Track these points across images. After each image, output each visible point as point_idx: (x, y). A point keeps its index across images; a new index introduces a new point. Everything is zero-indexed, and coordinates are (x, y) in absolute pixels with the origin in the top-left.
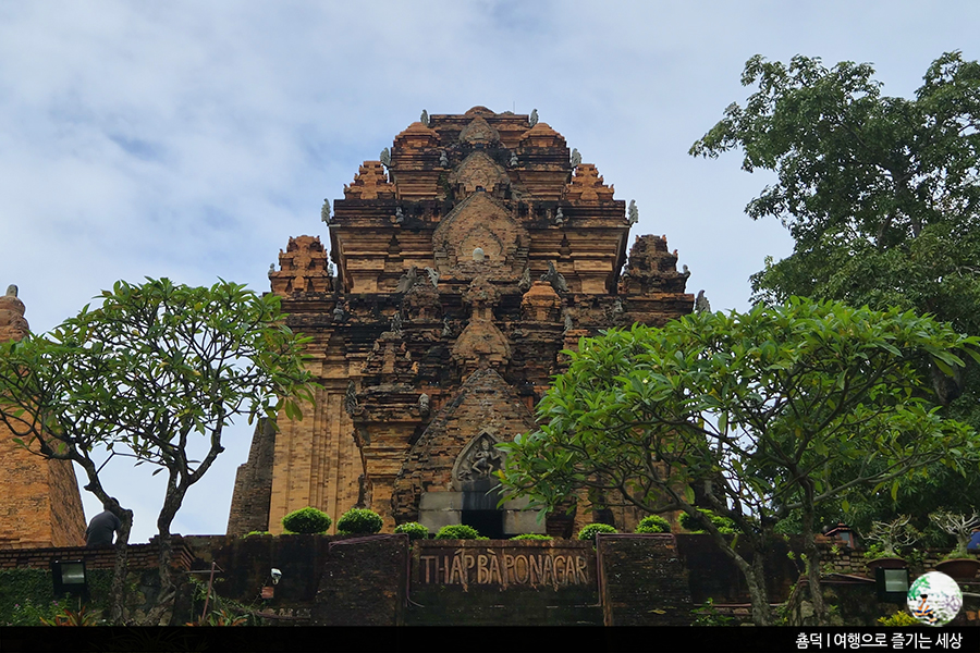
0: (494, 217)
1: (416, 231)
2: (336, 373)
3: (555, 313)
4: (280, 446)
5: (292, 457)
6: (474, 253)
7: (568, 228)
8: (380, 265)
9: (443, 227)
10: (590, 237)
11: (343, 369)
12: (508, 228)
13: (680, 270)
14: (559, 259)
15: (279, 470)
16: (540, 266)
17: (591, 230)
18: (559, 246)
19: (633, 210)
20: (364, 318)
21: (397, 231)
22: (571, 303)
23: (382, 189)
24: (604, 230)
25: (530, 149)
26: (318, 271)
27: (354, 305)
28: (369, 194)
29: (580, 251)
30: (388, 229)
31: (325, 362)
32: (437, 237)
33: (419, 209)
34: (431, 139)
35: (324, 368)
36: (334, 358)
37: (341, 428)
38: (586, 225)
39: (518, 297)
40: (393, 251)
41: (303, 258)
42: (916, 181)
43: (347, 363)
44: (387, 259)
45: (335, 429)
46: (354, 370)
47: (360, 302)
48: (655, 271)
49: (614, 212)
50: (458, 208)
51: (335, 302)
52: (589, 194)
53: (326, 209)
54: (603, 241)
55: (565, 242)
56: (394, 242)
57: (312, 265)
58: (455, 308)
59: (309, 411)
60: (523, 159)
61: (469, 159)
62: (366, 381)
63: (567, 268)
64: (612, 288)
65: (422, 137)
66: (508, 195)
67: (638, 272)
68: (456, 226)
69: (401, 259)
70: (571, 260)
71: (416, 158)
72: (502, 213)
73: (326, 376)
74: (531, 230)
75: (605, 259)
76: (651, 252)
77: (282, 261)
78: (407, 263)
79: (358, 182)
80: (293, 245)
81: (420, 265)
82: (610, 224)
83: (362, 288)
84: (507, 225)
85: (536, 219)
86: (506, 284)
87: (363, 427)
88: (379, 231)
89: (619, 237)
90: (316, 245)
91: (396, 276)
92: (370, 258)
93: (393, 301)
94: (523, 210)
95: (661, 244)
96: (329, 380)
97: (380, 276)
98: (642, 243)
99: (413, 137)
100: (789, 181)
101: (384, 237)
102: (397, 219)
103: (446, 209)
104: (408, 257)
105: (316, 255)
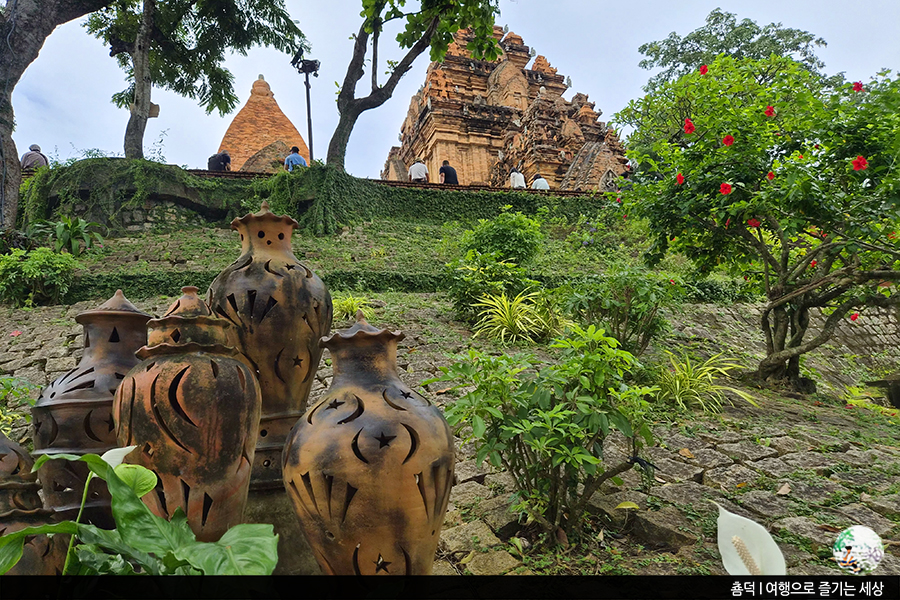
1: (479, 76)
8: (463, 91)
9: (493, 76)
10: (551, 91)
11: (466, 139)
13: (596, 110)
19: (568, 80)
21: (471, 75)
24: (557, 88)
25: (512, 44)
26: (450, 89)
27: (469, 109)
30: (467, 73)
31: (459, 135)
32: (491, 80)
35: (459, 138)
36: (462, 133)
40: (469, 85)
41: (442, 81)
43: (468, 136)
44: (466, 88)
49: (559, 79)
50: (499, 68)
57: (446, 85)
69: (472, 90)
73: (459, 141)
78: (475, 92)
82: (559, 85)
85: (529, 78)
88: (464, 73)
91: (469, 98)
92: (458, 86)
94: (524, 73)
96: (460, 143)
101: (465, 77)
102: (472, 68)
103: (492, 67)
104: (475, 89)
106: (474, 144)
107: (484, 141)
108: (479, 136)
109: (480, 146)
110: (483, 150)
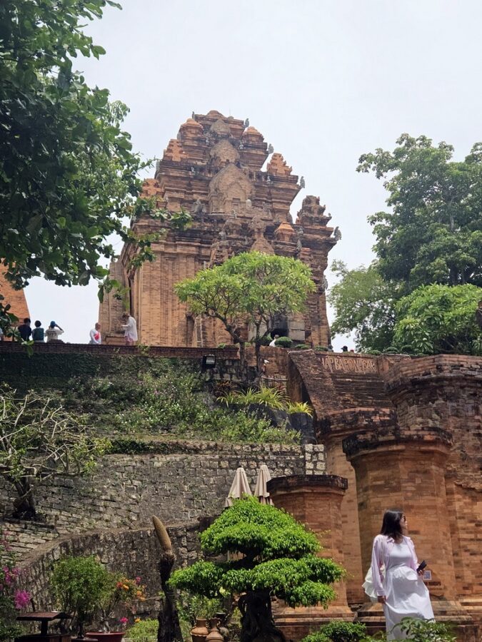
0: (240, 179)
1: (201, 180)
2: (171, 250)
5: (151, 289)
7: (272, 187)
8: (182, 196)
9: (215, 180)
11: (173, 248)
12: (247, 185)
14: (265, 201)
17: (282, 189)
18: (266, 195)
19: (302, 181)
21: (191, 180)
23: (182, 156)
24: (288, 190)
25: (248, 141)
28: (177, 157)
29: (276, 198)
30: (187, 178)
31: (166, 244)
32: (211, 185)
33: (202, 169)
34: (200, 129)
35: (165, 247)
36: (169, 243)
38: (280, 186)
40: (189, 189)
41: (152, 191)
43: (176, 246)
44: (185, 192)
45: (170, 277)
48: (316, 215)
49: (293, 181)
50: (222, 171)
52: (281, 170)
54: (286, 195)
55: (269, 194)
56: (189, 185)
57: (157, 194)
59: (158, 267)
60: (246, 146)
61: (220, 143)
63: (269, 206)
65: (196, 128)
66: (238, 164)
68: (222, 181)
69: (192, 194)
71: (193, 139)
72: (243, 176)
73: (166, 251)
74: (256, 186)
76: (312, 204)
78: (195, 196)
79: (169, 150)
81: (202, 198)
82: (288, 186)
83: (173, 206)
84: (246, 183)
85: (257, 181)
88: (183, 178)
89: (294, 194)
90: (157, 184)
92: (177, 191)
94: (251, 176)
95: (317, 201)
96: (167, 253)
97: (182, 201)
99: (191, 127)
101: (185, 182)
102: (192, 173)
103: (215, 171)
104: (195, 193)
105: (158, 190)
106: (181, 254)
107: (193, 250)
108: (188, 245)
109: (188, 256)
110: (192, 259)
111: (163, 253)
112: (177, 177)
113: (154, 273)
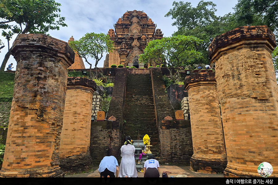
0: (137, 26)
1: (126, 28)
2: (116, 48)
3: (145, 40)
4: (109, 58)
5: (111, 59)
6: (135, 31)
7: (147, 28)
8: (122, 33)
9: (130, 28)
10: (150, 29)
12: (139, 28)
13: (162, 34)
14: (146, 32)
15: (109, 61)
16: (143, 33)
17: (150, 28)
19: (156, 25)
20: (120, 40)
21: (124, 28)
22: (147, 38)
23: (122, 22)
24: (152, 28)
25: (142, 16)
26: (113, 34)
27: (118, 39)
28: (120, 23)
30: (123, 28)
31: (115, 47)
32: (129, 29)
33: (127, 25)
34: (128, 15)
37: (117, 55)
38: (150, 27)
39: (141, 37)
40: (123, 31)
41: (111, 32)
42: (195, 21)
44: (123, 32)
45: (116, 55)
46: (119, 48)
47: (119, 38)
48: (159, 34)
49: (154, 25)
50: (132, 25)
51: (116, 38)
52: (150, 23)
53: (114, 25)
54: (152, 30)
55: (147, 30)
56: (124, 30)
57: (113, 33)
58: (132, 39)
60: (141, 18)
61: (134, 18)
62: (121, 49)
63: (147, 34)
64: (153, 37)
66: (139, 23)
67: (157, 34)
68: (132, 28)
69: (125, 32)
70: (147, 33)
71: (126, 18)
72: (138, 26)
74: (142, 28)
75: (152, 32)
76: (158, 31)
77: (109, 33)
79: (118, 21)
80: (110, 30)
81: (127, 33)
82: (153, 27)
83: (120, 36)
84: (139, 27)
85: (143, 26)
86: (139, 36)
87: (120, 55)
89: (154, 29)
90: (113, 30)
91: (124, 35)
92: (120, 32)
93: (124, 38)
94: (141, 25)
95: (160, 30)
97: (122, 35)
98: (157, 30)
99: (126, 15)
100: (178, 20)
102: (124, 26)
103: (130, 25)
105: (113, 32)
111: (115, 49)
112: (120, 28)
113: (112, 55)
